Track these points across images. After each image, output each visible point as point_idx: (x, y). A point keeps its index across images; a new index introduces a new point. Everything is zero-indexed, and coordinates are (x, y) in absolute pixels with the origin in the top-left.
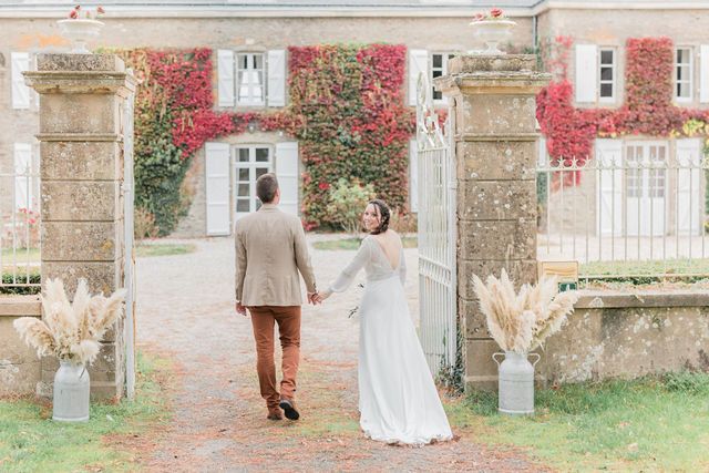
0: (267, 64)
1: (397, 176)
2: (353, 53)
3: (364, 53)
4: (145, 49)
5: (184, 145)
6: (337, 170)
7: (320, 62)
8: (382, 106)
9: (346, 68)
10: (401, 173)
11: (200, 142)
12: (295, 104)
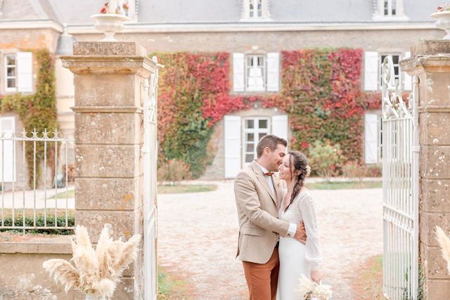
0: (266, 63)
1: (356, 138)
2: (325, 55)
3: (334, 55)
4: (185, 53)
5: (210, 117)
6: (314, 134)
7: (303, 61)
8: (346, 91)
9: (321, 65)
10: (359, 136)
11: (221, 115)
12: (286, 90)
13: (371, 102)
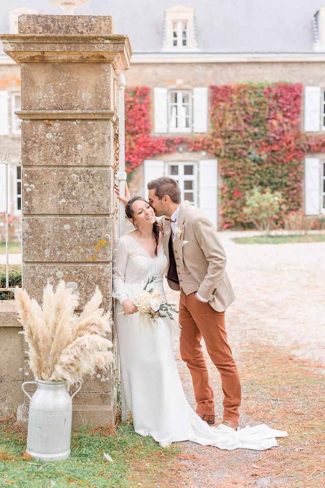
0: (193, 99)
1: (296, 186)
2: (261, 90)
3: (270, 90)
5: (128, 162)
6: (248, 182)
7: (235, 97)
8: (283, 131)
9: (255, 102)
10: (299, 184)
11: (141, 160)
12: (215, 130)
13: (312, 144)
